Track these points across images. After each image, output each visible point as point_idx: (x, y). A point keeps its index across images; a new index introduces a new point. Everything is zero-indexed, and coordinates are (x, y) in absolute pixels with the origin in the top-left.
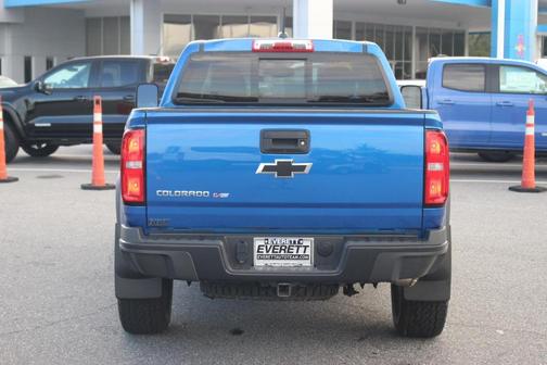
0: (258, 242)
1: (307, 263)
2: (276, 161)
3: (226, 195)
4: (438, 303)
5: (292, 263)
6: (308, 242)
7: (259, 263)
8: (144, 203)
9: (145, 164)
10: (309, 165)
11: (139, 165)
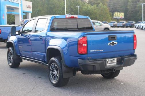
0: (107, 60)
1: (115, 64)
2: (112, 42)
3: (103, 50)
4: (118, 70)
5: (113, 64)
6: (116, 59)
7: (107, 65)
8: (87, 54)
9: (87, 45)
10: (117, 42)
11: (86, 45)
